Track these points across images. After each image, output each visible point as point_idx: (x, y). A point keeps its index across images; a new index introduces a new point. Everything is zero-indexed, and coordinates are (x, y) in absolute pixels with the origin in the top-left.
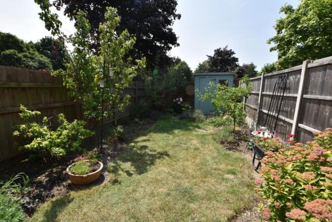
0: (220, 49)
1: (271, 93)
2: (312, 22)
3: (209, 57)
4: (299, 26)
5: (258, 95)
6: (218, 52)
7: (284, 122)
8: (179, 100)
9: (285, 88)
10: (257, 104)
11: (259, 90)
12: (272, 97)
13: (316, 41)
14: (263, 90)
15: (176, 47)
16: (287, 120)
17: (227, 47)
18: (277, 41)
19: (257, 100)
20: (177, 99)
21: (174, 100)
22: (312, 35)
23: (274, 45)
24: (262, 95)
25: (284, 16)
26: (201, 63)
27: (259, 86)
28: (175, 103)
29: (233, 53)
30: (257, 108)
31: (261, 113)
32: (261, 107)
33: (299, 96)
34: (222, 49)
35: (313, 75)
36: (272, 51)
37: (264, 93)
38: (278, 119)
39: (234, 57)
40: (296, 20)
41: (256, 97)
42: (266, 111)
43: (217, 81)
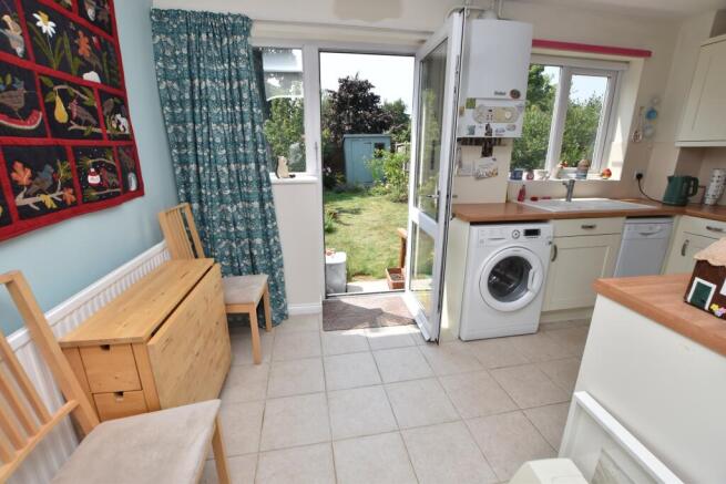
0: (349, 77)
3: (331, 92)
6: (346, 84)
8: (327, 171)
17: (358, 75)
29: (370, 86)
34: (351, 79)
39: (372, 94)
43: (373, 145)
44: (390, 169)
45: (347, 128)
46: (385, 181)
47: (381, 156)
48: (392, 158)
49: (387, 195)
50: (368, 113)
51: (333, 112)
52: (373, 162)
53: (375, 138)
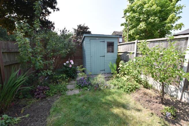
0: (81, 25)
3: (74, 29)
6: (80, 27)
8: (70, 63)
15: (55, 11)
17: (84, 24)
20: (67, 62)
21: (65, 64)
29: (88, 28)
36: (122, 26)
39: (89, 31)
43: (105, 43)
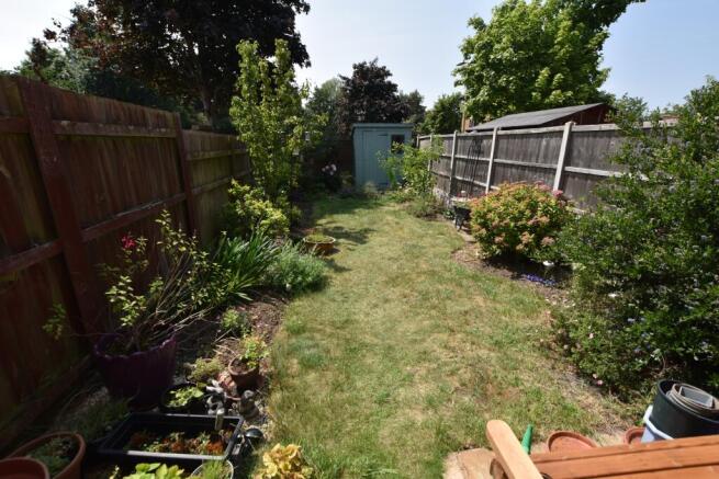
0: (365, 63)
1: (466, 157)
2: (506, 54)
3: (344, 78)
4: (492, 57)
5: (450, 158)
6: (361, 70)
7: (479, 186)
8: (331, 169)
9: (479, 152)
10: (448, 170)
11: (450, 152)
12: (466, 161)
13: (510, 82)
14: (455, 153)
15: (304, 67)
16: (481, 184)
17: (376, 60)
18: (464, 74)
19: (448, 165)
20: (328, 167)
21: (324, 170)
22: (506, 73)
23: (459, 77)
24: (456, 159)
25: (472, 33)
26: (320, 87)
27: (450, 146)
28: (325, 173)
29: (388, 74)
30: (450, 175)
31: (454, 180)
32: (453, 174)
33: (490, 160)
34: (368, 65)
35: (501, 141)
37: (458, 156)
38: (473, 185)
39: (389, 83)
40: (488, 47)
41: (446, 160)
42: (459, 178)
43: (389, 138)
44: (413, 170)
45: (360, 119)
46: (404, 183)
47: (400, 151)
48: (416, 154)
49: (407, 204)
50: (383, 103)
51: (345, 101)
52: (390, 160)
53: (393, 129)
